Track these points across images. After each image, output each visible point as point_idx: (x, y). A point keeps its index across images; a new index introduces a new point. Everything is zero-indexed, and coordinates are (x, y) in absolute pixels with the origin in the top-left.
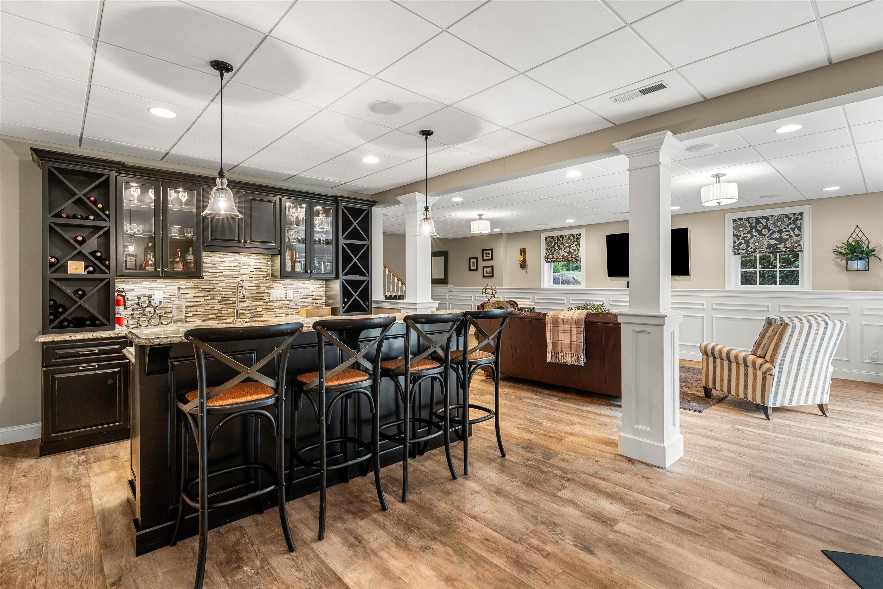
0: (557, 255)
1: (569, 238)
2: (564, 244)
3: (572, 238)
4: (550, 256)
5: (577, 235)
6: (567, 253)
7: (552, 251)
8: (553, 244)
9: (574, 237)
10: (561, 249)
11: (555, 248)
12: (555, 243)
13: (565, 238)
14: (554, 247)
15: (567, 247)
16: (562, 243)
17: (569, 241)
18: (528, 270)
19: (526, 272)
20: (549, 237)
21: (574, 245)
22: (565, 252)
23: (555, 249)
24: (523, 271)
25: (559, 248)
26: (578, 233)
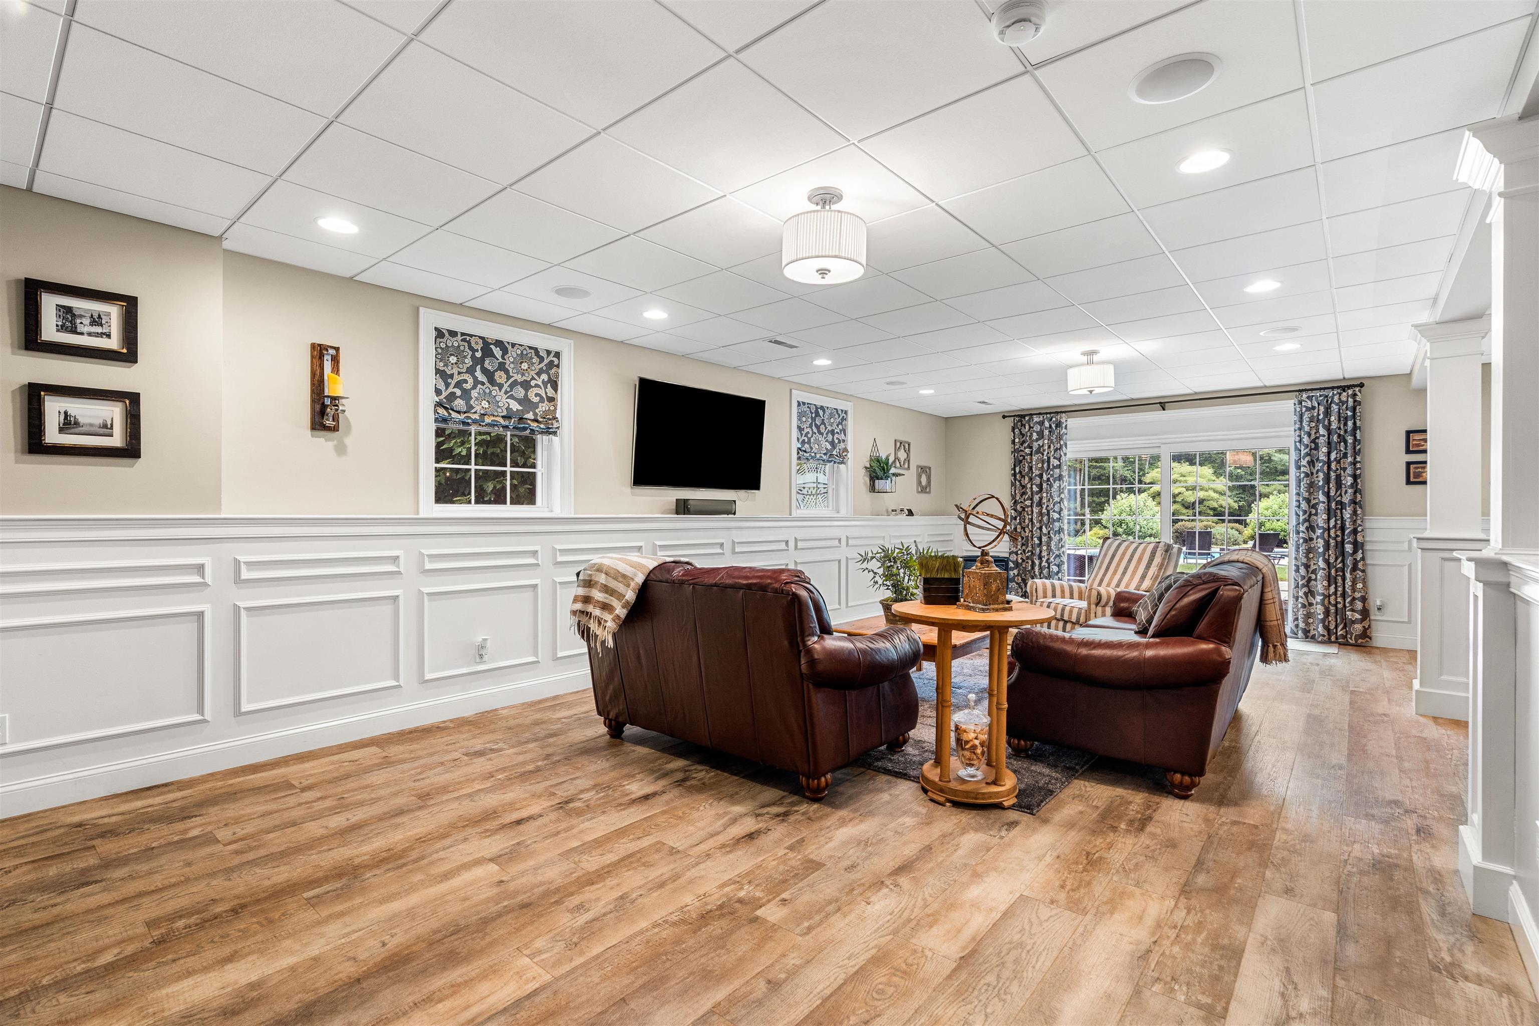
0: (485, 404)
1: (522, 357)
2: (507, 372)
3: (535, 360)
4: (459, 403)
5: (549, 352)
6: (520, 401)
7: (468, 386)
8: (468, 362)
9: (542, 359)
10: (501, 386)
11: (475, 378)
12: (473, 357)
13: (513, 353)
14: (471, 371)
15: (515, 383)
16: (502, 367)
17: (525, 366)
18: (348, 441)
19: (341, 450)
20: (453, 334)
21: (540, 383)
22: (512, 397)
23: (476, 382)
24: (323, 443)
25: (492, 381)
26: (554, 348)
